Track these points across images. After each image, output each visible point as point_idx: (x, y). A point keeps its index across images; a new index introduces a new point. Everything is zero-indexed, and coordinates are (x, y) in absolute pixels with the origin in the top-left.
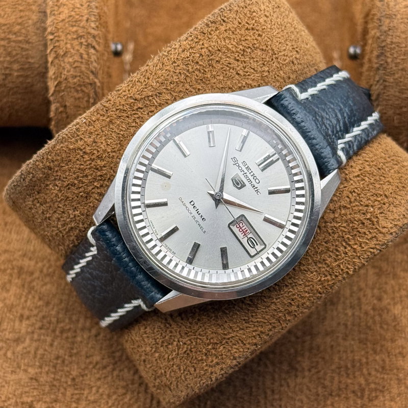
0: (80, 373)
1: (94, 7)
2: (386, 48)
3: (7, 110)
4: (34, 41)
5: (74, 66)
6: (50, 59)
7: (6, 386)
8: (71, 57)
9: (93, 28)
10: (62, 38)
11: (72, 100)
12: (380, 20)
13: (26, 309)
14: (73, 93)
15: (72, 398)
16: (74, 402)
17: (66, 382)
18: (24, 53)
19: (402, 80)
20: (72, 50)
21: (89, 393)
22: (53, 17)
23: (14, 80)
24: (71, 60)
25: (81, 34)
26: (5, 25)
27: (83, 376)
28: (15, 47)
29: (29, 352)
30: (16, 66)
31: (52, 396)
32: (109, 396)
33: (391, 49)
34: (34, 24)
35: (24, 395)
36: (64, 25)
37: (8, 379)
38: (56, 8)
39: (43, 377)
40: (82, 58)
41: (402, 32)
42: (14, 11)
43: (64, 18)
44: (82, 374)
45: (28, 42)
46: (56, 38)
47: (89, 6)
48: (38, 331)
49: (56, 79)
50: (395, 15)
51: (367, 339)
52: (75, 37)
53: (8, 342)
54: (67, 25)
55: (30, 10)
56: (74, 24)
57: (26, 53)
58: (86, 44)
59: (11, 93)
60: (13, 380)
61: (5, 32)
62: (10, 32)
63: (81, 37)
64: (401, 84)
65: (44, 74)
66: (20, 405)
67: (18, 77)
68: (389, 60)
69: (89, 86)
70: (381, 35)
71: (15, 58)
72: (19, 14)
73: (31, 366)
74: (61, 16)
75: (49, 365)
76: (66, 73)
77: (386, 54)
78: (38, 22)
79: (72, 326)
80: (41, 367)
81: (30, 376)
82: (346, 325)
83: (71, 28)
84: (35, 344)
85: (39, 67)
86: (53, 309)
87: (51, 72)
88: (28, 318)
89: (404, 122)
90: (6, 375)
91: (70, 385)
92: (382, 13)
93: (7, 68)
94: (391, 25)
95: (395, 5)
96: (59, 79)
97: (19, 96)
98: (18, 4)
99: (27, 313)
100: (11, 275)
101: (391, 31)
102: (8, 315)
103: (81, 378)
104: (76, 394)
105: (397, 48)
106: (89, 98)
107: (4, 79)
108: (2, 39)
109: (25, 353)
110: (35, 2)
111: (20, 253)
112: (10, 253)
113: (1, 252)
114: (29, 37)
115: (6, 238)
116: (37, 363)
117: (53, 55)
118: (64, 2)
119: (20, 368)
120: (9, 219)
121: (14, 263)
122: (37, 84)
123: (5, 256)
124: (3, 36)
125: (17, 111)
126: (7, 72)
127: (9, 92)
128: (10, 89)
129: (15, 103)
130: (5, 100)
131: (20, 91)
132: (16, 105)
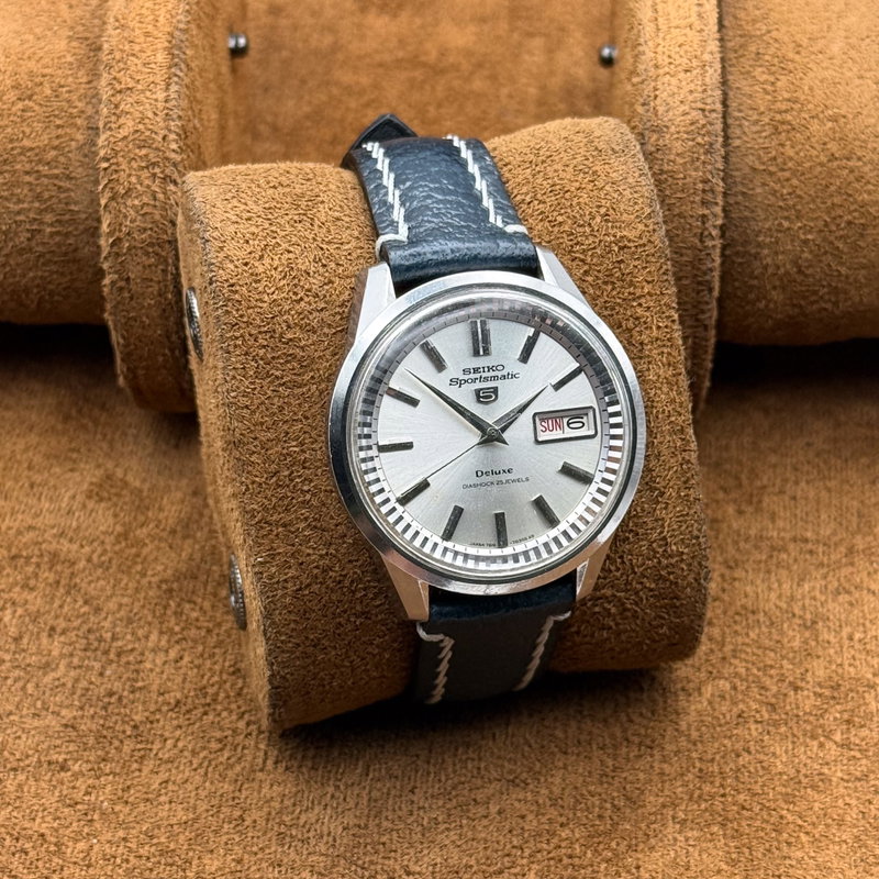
0: (147, 718)
1: (175, 116)
3: (35, 291)
4: (79, 176)
5: (142, 212)
6: (103, 202)
7: (24, 737)
8: (137, 197)
9: (174, 151)
10: (123, 167)
11: (140, 268)
13: (62, 619)
14: (141, 258)
15: (132, 756)
16: (136, 761)
17: (124, 732)
18: (62, 196)
19: (680, 232)
20: (139, 187)
21: (160, 749)
22: (109, 133)
23: (45, 241)
24: (136, 202)
25: (153, 160)
26: (32, 149)
27: (152, 722)
28: (47, 185)
29: (64, 685)
30: (49, 218)
31: (99, 753)
32: (194, 753)
33: (661, 182)
34: (80, 148)
35: (52, 752)
36: (126, 146)
37: (27, 726)
38: (113, 118)
39: (85, 724)
40: (155, 199)
41: (678, 155)
42: (46, 127)
43: (126, 134)
44: (151, 719)
45: (69, 178)
46: (113, 167)
47: (167, 115)
48: (79, 653)
49: (110, 234)
50: (667, 127)
52: (143, 164)
53: (29, 669)
54: (131, 146)
55: (75, 125)
56: (143, 143)
57: (66, 195)
58: (161, 176)
59: (40, 264)
60: (36, 728)
62: (40, 161)
63: (154, 164)
64: (679, 239)
65: (94, 232)
66: (45, 766)
67: (52, 235)
69: (167, 246)
71: (49, 203)
72: (54, 134)
73: (67, 707)
74: (121, 131)
76: (128, 223)
78: (85, 144)
79: (137, 646)
80: (82, 708)
81: (64, 722)
83: (137, 151)
85: (87, 219)
86: (106, 618)
87: (105, 227)
88: (63, 632)
90: (23, 720)
91: (130, 737)
92: (645, 124)
93: (35, 220)
94: (661, 142)
95: (667, 111)
96: (117, 234)
97: (54, 268)
98: (55, 116)
99: (62, 624)
100: (38, 565)
101: (660, 152)
103: (148, 726)
104: (139, 750)
105: (669, 179)
106: (167, 265)
107: (29, 239)
108: (27, 173)
109: (57, 687)
110: (83, 112)
111: (55, 531)
112: (37, 532)
113: (22, 529)
114: (71, 169)
115: (32, 507)
116: (76, 703)
117: (108, 194)
118: (128, 107)
119: (47, 710)
120: (38, 478)
121: (44, 546)
122: (84, 247)
123: (28, 537)
124: (28, 167)
125: (51, 293)
126: (34, 227)
127: (38, 261)
128: (39, 256)
129: (49, 279)
130: (31, 274)
131: (56, 259)
132: (49, 282)
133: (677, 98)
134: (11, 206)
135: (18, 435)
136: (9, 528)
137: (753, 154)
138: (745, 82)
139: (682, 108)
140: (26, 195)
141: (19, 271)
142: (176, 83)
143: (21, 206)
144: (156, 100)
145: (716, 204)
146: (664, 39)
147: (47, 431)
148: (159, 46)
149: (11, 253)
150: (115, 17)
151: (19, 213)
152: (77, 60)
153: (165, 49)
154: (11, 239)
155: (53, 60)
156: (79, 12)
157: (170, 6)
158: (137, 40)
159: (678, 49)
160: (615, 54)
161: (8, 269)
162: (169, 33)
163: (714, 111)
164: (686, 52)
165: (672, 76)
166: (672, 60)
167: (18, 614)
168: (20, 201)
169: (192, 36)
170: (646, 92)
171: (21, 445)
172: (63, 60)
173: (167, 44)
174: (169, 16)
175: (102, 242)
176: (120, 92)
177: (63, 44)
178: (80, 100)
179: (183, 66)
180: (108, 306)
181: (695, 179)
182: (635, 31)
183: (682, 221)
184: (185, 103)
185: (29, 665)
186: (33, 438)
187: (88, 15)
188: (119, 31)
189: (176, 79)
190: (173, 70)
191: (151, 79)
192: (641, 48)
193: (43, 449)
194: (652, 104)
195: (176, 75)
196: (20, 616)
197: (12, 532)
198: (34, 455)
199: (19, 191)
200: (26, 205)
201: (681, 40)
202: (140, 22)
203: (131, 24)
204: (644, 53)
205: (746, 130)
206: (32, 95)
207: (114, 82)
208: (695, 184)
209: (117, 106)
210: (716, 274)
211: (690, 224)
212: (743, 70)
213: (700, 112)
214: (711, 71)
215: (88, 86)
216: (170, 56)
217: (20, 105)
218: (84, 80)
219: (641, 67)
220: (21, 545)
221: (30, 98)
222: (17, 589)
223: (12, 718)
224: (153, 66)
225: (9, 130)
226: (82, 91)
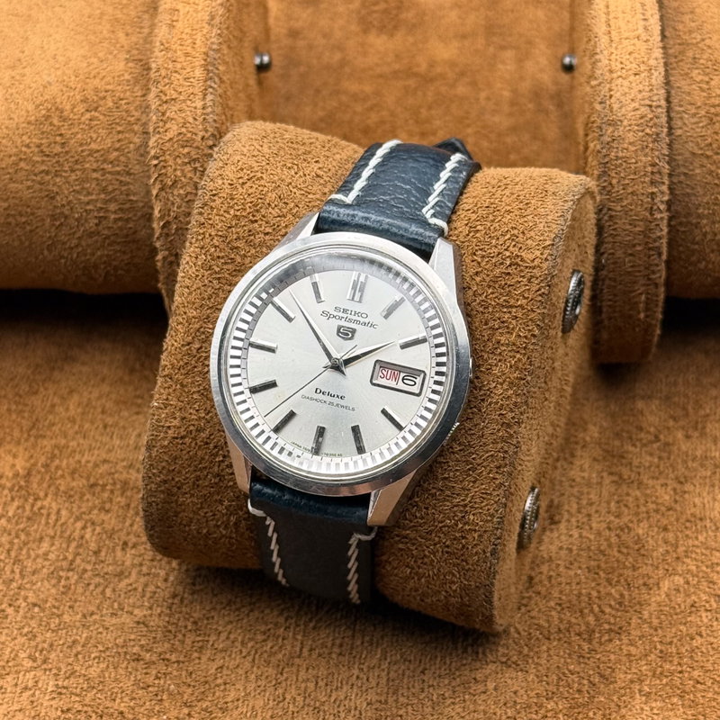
0: (204, 615)
1: (211, 120)
2: (608, 165)
3: (102, 266)
4: (136, 172)
5: (186, 200)
6: (154, 192)
8: (181, 188)
10: (170, 163)
12: (600, 128)
13: (132, 535)
15: (192, 647)
16: (196, 651)
17: (186, 627)
18: (123, 188)
19: (633, 207)
20: (183, 179)
22: (158, 136)
23: (110, 225)
24: (181, 192)
25: (194, 157)
26: (98, 151)
28: (111, 180)
29: (135, 589)
30: (113, 207)
33: (616, 166)
34: (137, 149)
36: (173, 146)
37: (106, 623)
38: (161, 124)
39: (154, 621)
41: (630, 144)
42: (110, 133)
43: (172, 136)
44: (207, 616)
45: (129, 174)
46: (162, 164)
47: (204, 119)
48: (148, 563)
49: (161, 218)
50: (621, 121)
51: (599, 567)
52: (186, 160)
53: (106, 576)
54: (176, 146)
55: (133, 131)
56: (185, 144)
57: (127, 187)
58: (201, 169)
59: (106, 244)
60: (113, 625)
61: (98, 161)
62: (105, 161)
63: (195, 160)
64: (633, 213)
65: (149, 217)
67: (116, 220)
68: (614, 181)
70: (602, 148)
71: (113, 195)
72: (116, 138)
73: (138, 607)
74: (168, 134)
75: (162, 606)
77: (609, 173)
78: (141, 146)
80: (151, 608)
81: (136, 619)
82: (570, 550)
83: (181, 149)
84: (143, 580)
85: (143, 207)
87: (156, 213)
88: (134, 546)
89: (639, 265)
90: (103, 618)
91: (190, 631)
92: (603, 119)
93: (101, 208)
94: (616, 134)
95: (620, 108)
96: (167, 218)
97: (118, 248)
98: (117, 124)
99: (133, 539)
100: (112, 492)
101: (616, 142)
102: (107, 542)
103: (205, 622)
104: (198, 642)
105: (624, 164)
107: (96, 225)
108: (94, 170)
109: (130, 591)
110: (138, 120)
111: (125, 463)
112: (111, 465)
113: (98, 462)
114: (130, 166)
115: (106, 444)
116: (146, 604)
117: (158, 186)
118: (172, 115)
119: (122, 609)
120: (110, 421)
121: (116, 476)
122: (141, 230)
123: (103, 468)
124: (95, 166)
125: (116, 268)
126: (101, 215)
127: (104, 242)
128: (105, 238)
129: (113, 257)
130: (99, 253)
131: (119, 240)
132: (114, 260)
133: (629, 97)
134: (82, 198)
135: (93, 386)
136: (88, 462)
137: (692, 141)
138: (683, 83)
139: (633, 105)
140: (94, 189)
141: (89, 251)
142: (211, 93)
143: (90, 198)
144: (195, 108)
145: (663, 183)
146: (616, 48)
147: (116, 382)
148: (197, 63)
149: (83, 236)
150: (160, 42)
151: (88, 203)
152: (133, 77)
153: (201, 66)
154: (82, 225)
155: (114, 78)
156: (134, 39)
157: (205, 31)
158: (179, 60)
159: (628, 57)
160: (575, 62)
161: (80, 249)
162: (204, 53)
163: (659, 106)
164: (635, 58)
165: (624, 79)
166: (624, 66)
167: (96, 532)
168: (89, 194)
169: (224, 55)
170: (602, 93)
171: (95, 394)
172: (122, 78)
173: (203, 62)
174: (204, 39)
175: (155, 225)
176: (166, 102)
177: (122, 65)
178: (136, 110)
179: (217, 80)
180: (161, 277)
181: (645, 163)
182: (592, 43)
183: (635, 197)
184: (218, 110)
185: (106, 574)
186: (106, 388)
187: (141, 41)
188: (164, 52)
189: (211, 90)
190: (209, 83)
191: (191, 91)
192: (597, 57)
193: (113, 396)
194: (608, 102)
195: (211, 87)
196: (99, 534)
197: (90, 465)
198: (106, 401)
199: (89, 185)
200: (94, 197)
201: (631, 48)
202: (181, 45)
203: (174, 47)
204: (600, 61)
205: (687, 122)
206: (97, 108)
207: (161, 94)
208: (645, 167)
209: (163, 114)
210: (664, 241)
211: (642, 201)
212: (682, 72)
213: (647, 108)
214: (656, 74)
215: (142, 99)
216: (206, 72)
217: (88, 116)
218: (139, 94)
219: (598, 72)
220: (98, 476)
221: (96, 109)
222: (96, 512)
223: (94, 617)
224: (192, 80)
225: (79, 136)
226: (138, 103)
